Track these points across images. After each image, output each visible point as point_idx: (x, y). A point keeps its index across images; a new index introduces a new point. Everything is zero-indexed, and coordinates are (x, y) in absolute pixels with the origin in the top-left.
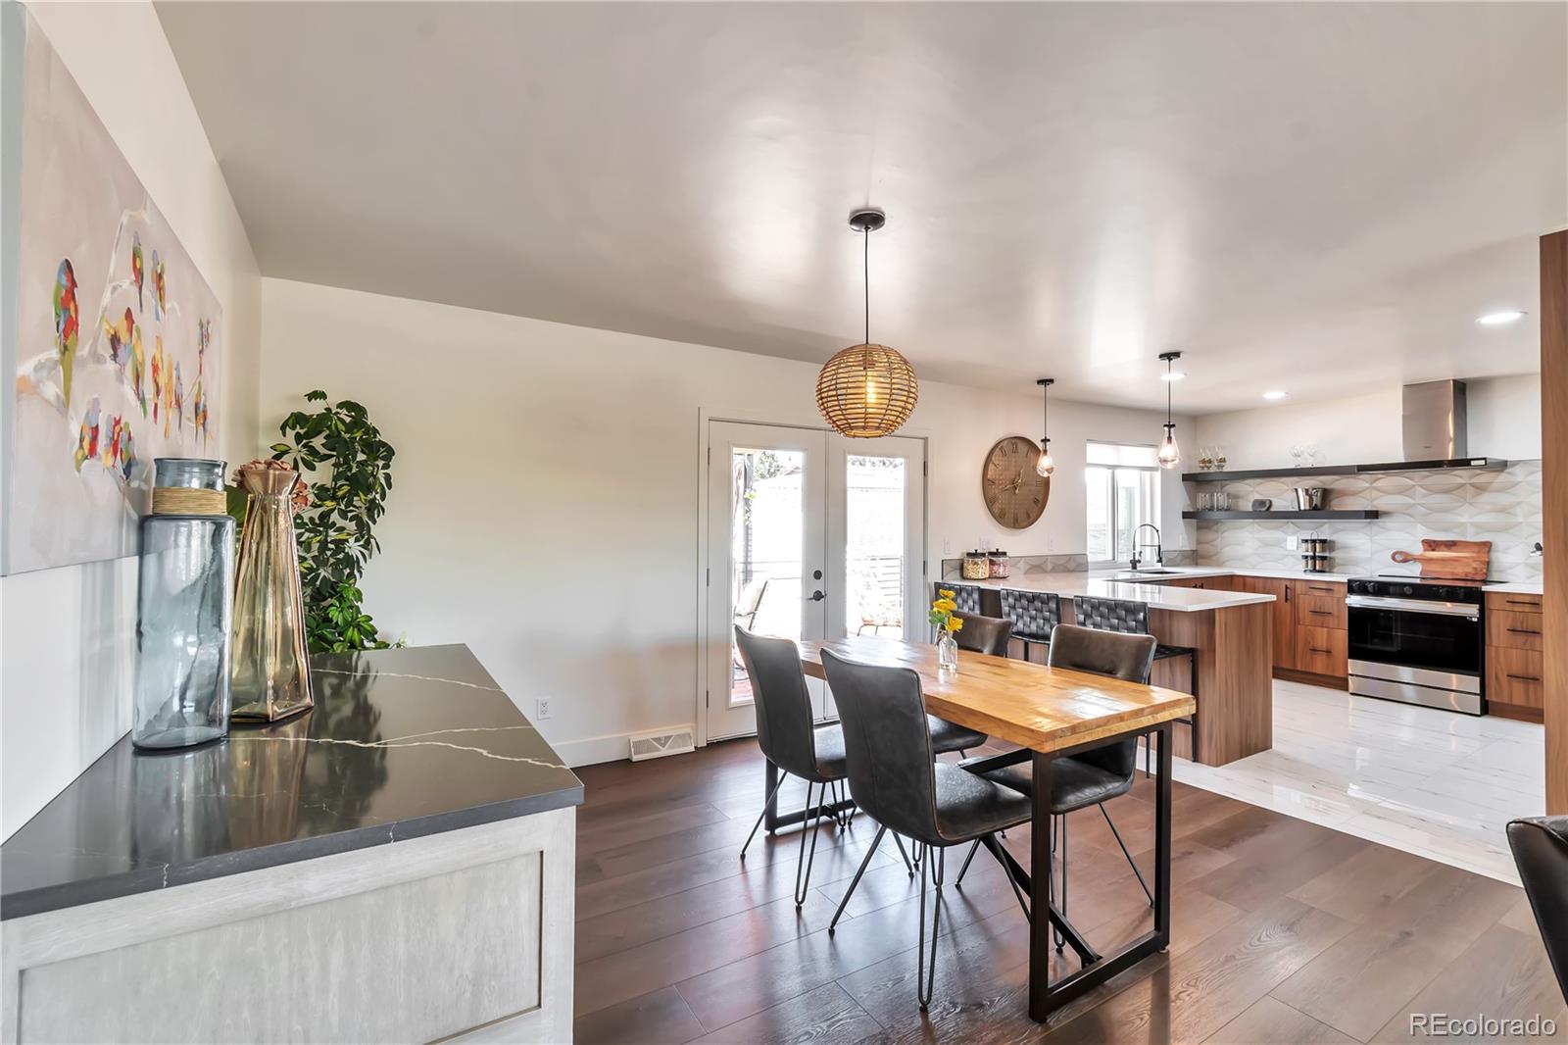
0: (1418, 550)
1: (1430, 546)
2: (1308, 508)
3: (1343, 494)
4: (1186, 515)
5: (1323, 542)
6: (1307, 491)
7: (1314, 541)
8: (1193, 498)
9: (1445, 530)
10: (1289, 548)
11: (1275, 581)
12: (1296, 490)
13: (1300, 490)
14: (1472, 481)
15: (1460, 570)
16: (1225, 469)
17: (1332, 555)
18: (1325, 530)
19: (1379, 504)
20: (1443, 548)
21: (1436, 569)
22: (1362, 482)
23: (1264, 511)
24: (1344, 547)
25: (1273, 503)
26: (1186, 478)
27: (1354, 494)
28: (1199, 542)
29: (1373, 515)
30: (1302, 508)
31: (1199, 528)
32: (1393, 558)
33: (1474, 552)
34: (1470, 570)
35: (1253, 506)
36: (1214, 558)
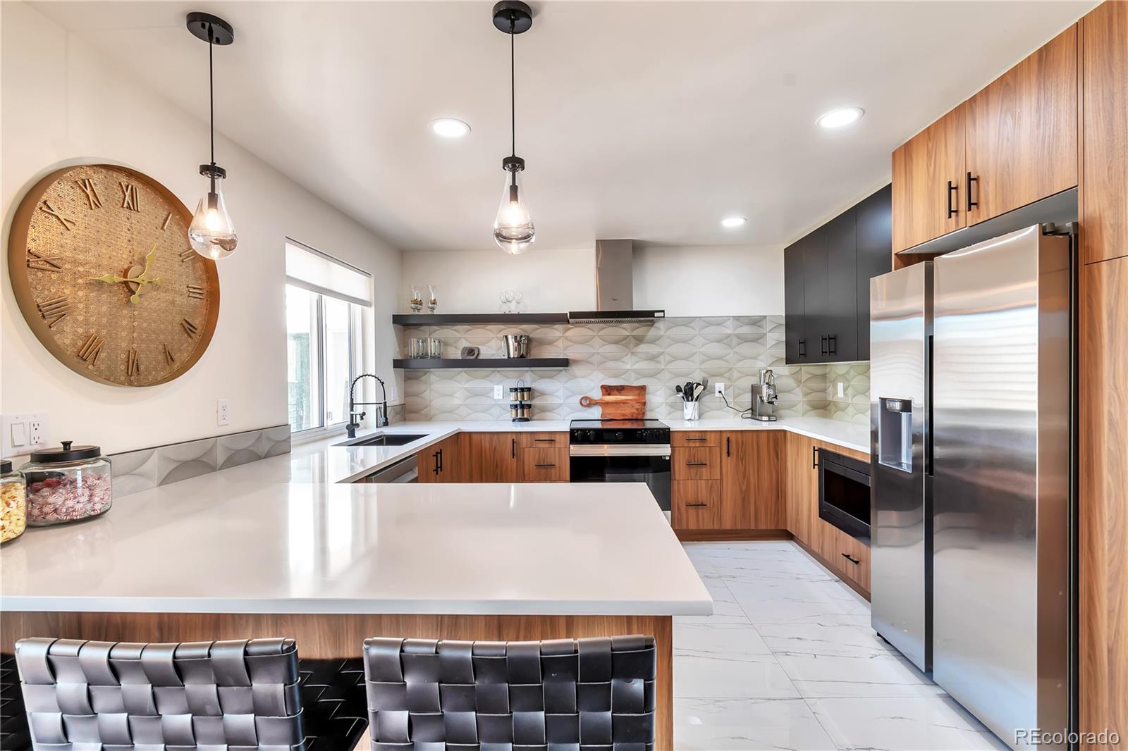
0: (597, 395)
1: (607, 391)
2: (516, 356)
3: (542, 343)
4: (397, 364)
5: (529, 389)
6: (516, 338)
7: (522, 390)
8: (404, 344)
9: (616, 376)
10: (496, 397)
11: (501, 436)
12: (506, 337)
13: (510, 337)
14: (634, 333)
15: (628, 411)
16: (436, 312)
17: (533, 403)
18: (528, 377)
19: (570, 354)
20: (615, 392)
21: (613, 412)
22: (555, 332)
23: (472, 361)
24: (543, 394)
25: (482, 352)
26: (398, 320)
27: (550, 343)
28: (406, 395)
29: (564, 363)
30: (512, 356)
31: (407, 379)
32: (581, 403)
33: (636, 395)
34: (634, 411)
35: (463, 353)
36: (423, 412)
